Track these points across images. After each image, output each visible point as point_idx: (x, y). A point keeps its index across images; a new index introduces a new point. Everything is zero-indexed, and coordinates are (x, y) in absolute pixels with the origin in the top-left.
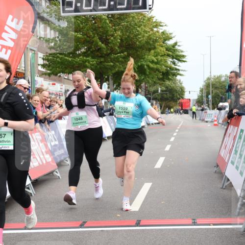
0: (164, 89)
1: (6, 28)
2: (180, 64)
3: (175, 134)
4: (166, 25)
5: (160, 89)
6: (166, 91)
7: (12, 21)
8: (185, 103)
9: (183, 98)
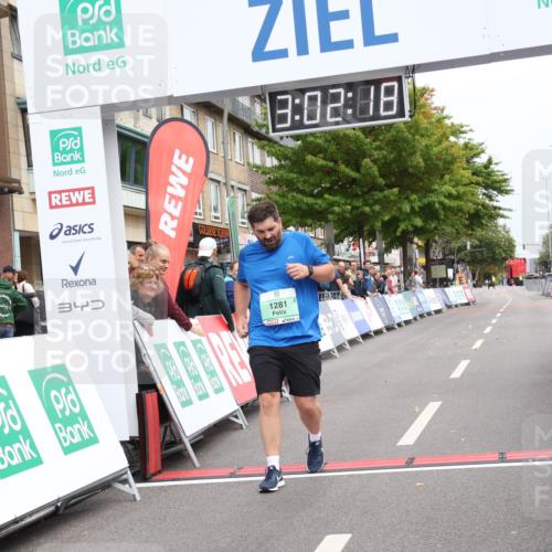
0: (477, 242)
1: (174, 169)
2: (500, 197)
3: (494, 321)
4: (471, 130)
5: (469, 243)
6: (480, 247)
7: (180, 157)
8: (517, 266)
9: (512, 258)
